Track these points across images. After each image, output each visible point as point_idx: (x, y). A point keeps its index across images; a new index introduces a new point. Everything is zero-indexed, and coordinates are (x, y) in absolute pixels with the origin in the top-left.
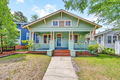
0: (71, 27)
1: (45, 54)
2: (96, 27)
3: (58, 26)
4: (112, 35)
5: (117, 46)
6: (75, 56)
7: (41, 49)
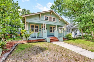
0: (56, 22)
1: (45, 41)
2: (67, 24)
3: (49, 20)
4: (69, 28)
5: (73, 34)
6: (62, 41)
7: (36, 38)
